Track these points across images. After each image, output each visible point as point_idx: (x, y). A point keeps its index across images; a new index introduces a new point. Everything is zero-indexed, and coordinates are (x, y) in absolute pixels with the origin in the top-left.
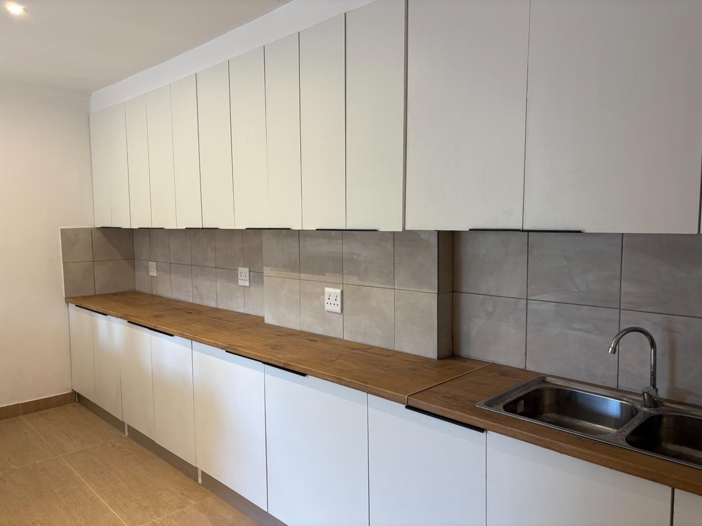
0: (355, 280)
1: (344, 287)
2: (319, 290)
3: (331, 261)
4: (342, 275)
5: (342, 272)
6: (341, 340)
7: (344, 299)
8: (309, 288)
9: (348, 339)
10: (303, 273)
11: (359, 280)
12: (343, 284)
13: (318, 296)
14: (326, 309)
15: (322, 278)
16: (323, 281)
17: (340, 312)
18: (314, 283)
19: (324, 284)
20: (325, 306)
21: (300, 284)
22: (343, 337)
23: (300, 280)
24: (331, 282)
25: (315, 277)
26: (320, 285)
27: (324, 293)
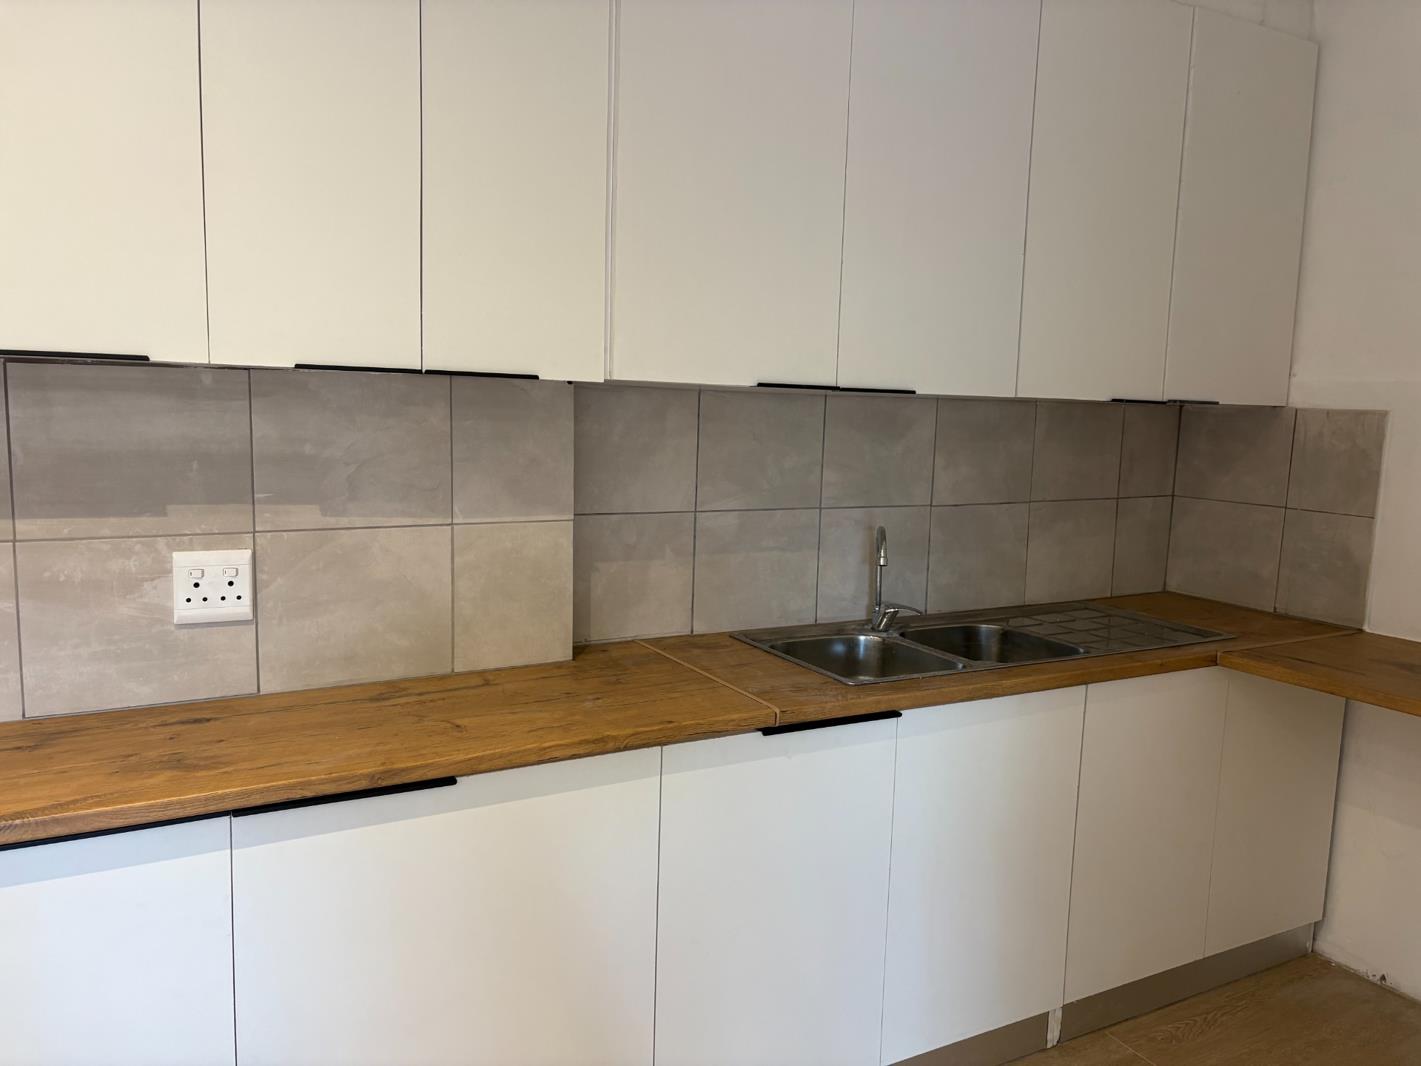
0: (308, 515)
1: (258, 541)
2: (132, 565)
3: (195, 465)
4: (251, 507)
5: (248, 496)
6: (257, 697)
7: (259, 575)
8: (72, 565)
9: (279, 689)
10: (31, 515)
11: (324, 514)
12: (255, 532)
13: (130, 586)
14: (175, 621)
15: (147, 523)
16: (154, 532)
17: (250, 617)
18: (105, 546)
19: (161, 543)
20: (170, 612)
21: (19, 558)
22: (256, 689)
23: (14, 541)
24: (199, 532)
25: (109, 525)
26: (138, 547)
27: (164, 571)
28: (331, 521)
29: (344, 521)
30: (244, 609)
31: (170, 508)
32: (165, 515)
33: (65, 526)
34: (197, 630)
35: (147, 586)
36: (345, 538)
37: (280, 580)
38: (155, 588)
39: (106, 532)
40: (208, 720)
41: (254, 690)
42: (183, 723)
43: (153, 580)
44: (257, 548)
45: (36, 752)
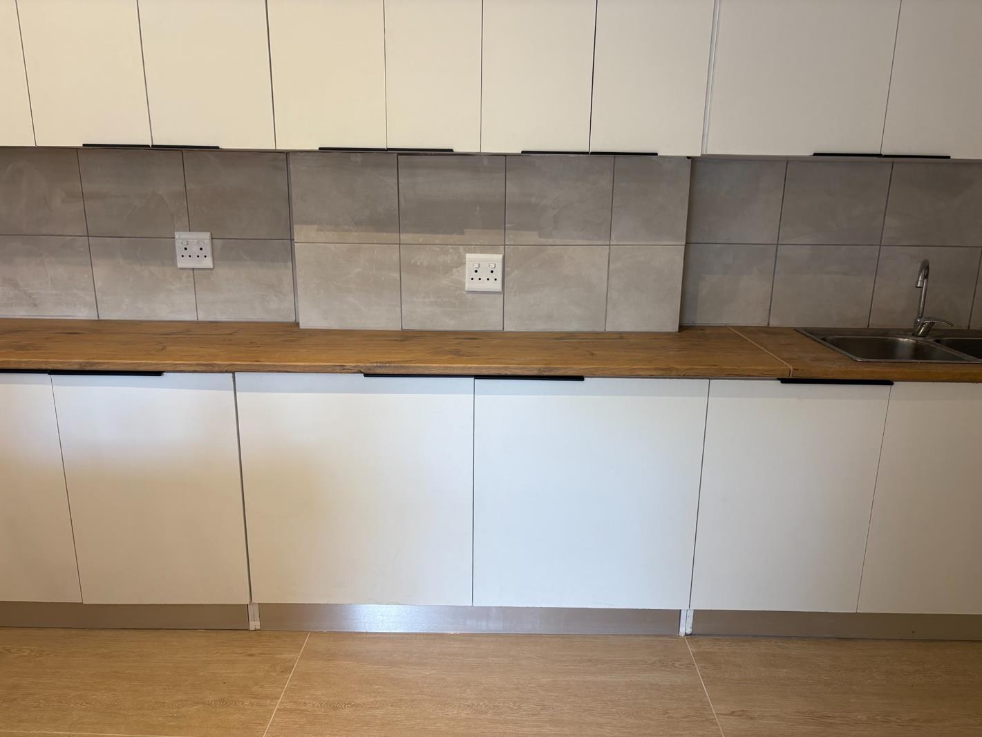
0: (532, 237)
1: (506, 251)
2: (448, 259)
3: (478, 208)
4: (503, 231)
5: (502, 225)
6: (503, 332)
7: (506, 269)
8: (423, 258)
9: (513, 330)
10: (407, 232)
11: (540, 237)
12: (505, 245)
13: (447, 269)
14: (466, 289)
15: (455, 238)
16: (458, 243)
17: (501, 290)
18: (436, 248)
19: (461, 248)
20: (463, 284)
21: (402, 252)
22: (502, 327)
23: (400, 244)
24: (478, 243)
25: (439, 238)
26: (451, 250)
27: (462, 263)
28: (543, 241)
29: (550, 241)
30: (497, 286)
31: (465, 230)
32: (462, 233)
33: (421, 238)
34: (475, 295)
35: (454, 270)
36: (551, 250)
37: (516, 272)
38: (458, 271)
39: (437, 242)
40: (476, 339)
41: (501, 329)
42: (465, 339)
43: (457, 267)
44: (506, 254)
45: (403, 342)
